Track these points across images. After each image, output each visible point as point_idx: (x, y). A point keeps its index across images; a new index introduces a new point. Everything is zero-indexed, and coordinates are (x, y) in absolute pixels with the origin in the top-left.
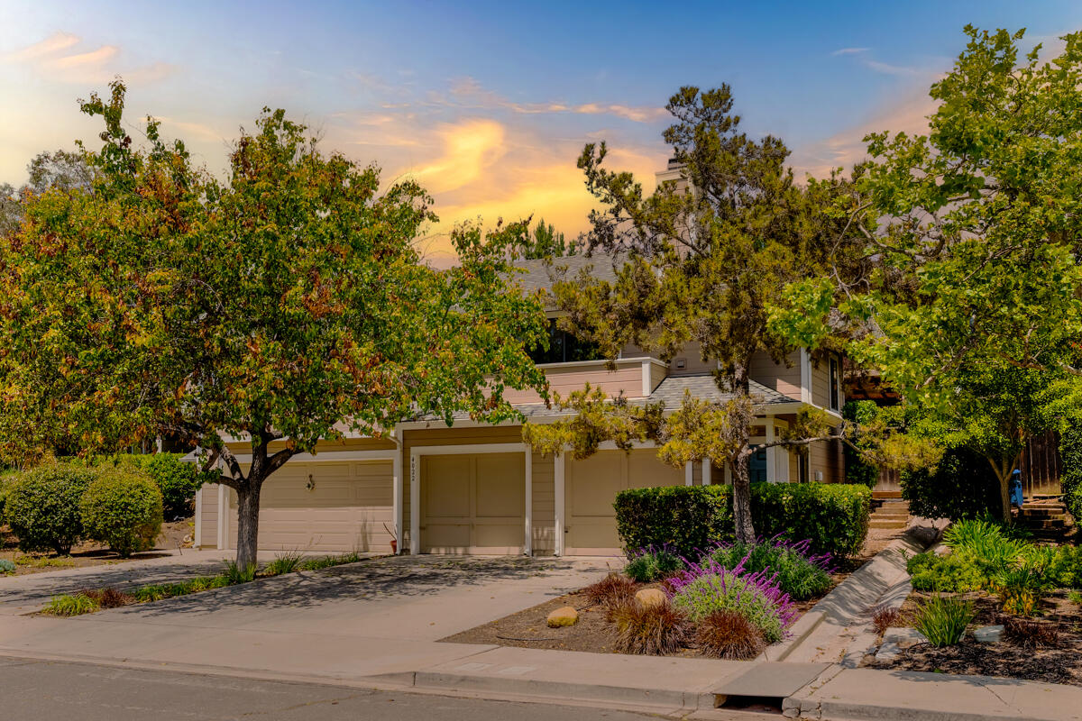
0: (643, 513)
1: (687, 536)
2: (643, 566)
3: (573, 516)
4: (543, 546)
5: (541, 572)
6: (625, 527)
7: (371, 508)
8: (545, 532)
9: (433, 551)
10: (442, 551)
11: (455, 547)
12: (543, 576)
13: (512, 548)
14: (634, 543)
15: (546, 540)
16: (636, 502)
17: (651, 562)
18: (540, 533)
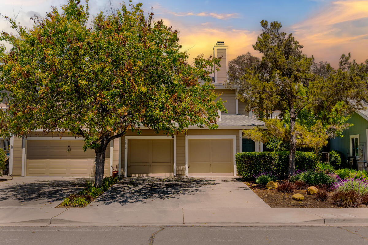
3: (191, 162)
4: (180, 173)
8: (181, 168)
9: (133, 175)
10: (137, 175)
11: (143, 174)
13: (167, 174)
15: (182, 171)
18: (179, 168)
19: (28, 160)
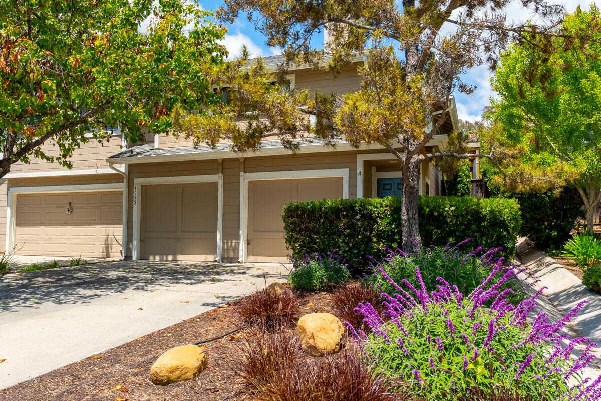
0: (309, 223)
1: (351, 245)
2: (308, 274)
3: (254, 231)
4: (232, 255)
5: (217, 277)
6: (292, 236)
7: (112, 226)
8: (234, 244)
9: (151, 258)
10: (157, 258)
11: (167, 255)
12: (219, 280)
13: (208, 256)
14: (300, 251)
15: (233, 250)
16: (304, 213)
17: (317, 269)
18: (229, 244)
19: (17, 227)
